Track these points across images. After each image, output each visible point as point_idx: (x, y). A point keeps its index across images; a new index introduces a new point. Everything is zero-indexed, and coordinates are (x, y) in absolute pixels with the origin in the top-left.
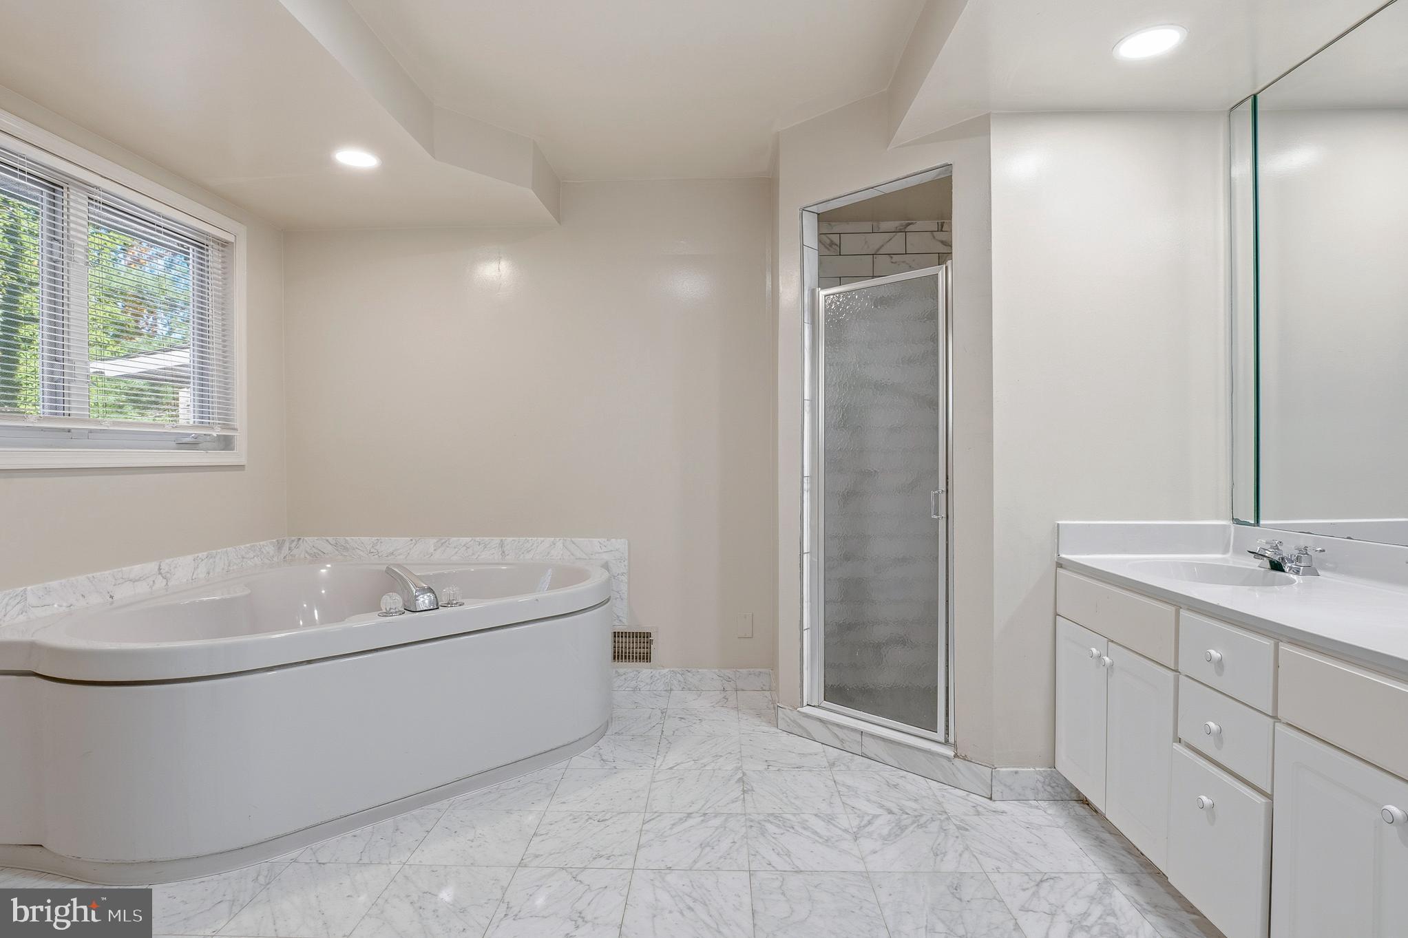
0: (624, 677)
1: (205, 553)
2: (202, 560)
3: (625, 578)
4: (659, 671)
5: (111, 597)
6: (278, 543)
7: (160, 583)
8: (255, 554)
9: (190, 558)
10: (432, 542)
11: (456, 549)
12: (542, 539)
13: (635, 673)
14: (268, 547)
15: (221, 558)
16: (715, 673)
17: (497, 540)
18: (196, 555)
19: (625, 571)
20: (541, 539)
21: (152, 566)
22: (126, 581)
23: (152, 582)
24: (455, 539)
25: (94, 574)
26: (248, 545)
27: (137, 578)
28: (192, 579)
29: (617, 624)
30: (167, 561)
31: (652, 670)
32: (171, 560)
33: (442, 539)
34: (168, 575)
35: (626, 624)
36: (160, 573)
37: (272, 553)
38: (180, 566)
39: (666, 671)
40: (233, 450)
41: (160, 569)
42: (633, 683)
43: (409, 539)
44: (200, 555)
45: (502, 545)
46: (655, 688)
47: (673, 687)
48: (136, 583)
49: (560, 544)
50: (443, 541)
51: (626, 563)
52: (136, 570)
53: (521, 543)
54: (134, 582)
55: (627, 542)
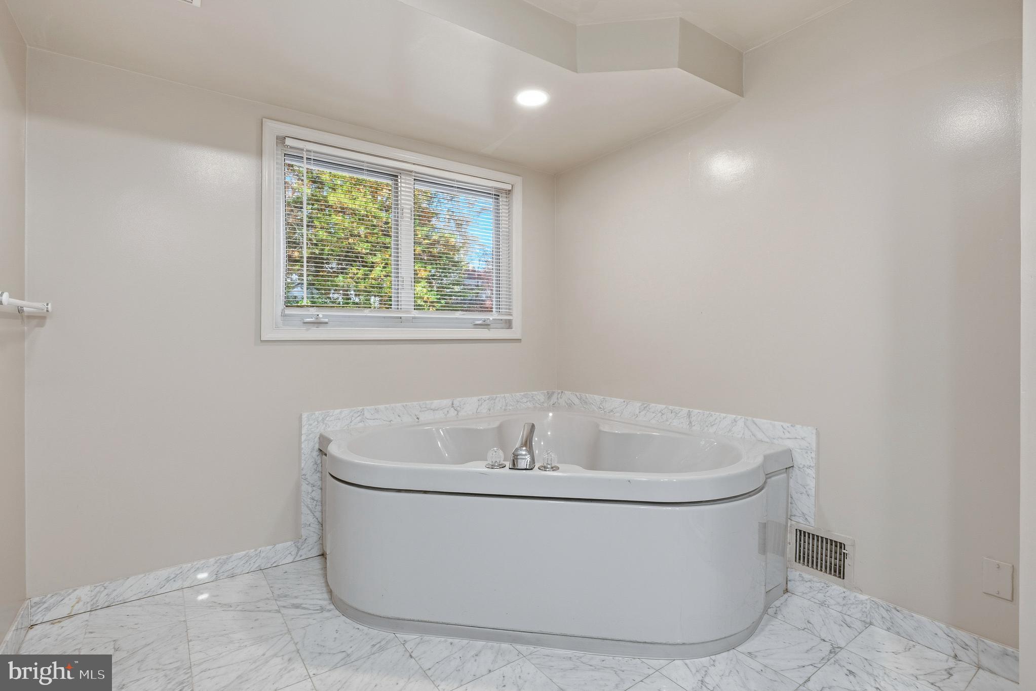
0: (808, 584)
1: (488, 396)
2: (485, 401)
3: (812, 472)
4: (856, 594)
5: (418, 418)
6: (548, 394)
7: (453, 413)
8: (528, 400)
9: (475, 399)
10: (638, 404)
11: (654, 415)
12: (725, 415)
13: (823, 585)
14: (540, 396)
15: (499, 400)
16: (941, 628)
17: (685, 410)
18: (480, 397)
19: (813, 465)
20: (723, 415)
21: (446, 402)
22: (428, 410)
23: (446, 412)
24: (653, 405)
25: (407, 404)
26: (522, 394)
27: (436, 408)
28: (477, 413)
29: (802, 522)
30: (458, 399)
31: (845, 590)
32: (461, 399)
33: (644, 404)
34: (458, 409)
35: (813, 525)
36: (453, 407)
37: (542, 400)
38: (468, 403)
39: (863, 597)
40: (512, 328)
41: (453, 404)
42: (820, 596)
43: (622, 400)
44: (484, 397)
45: (689, 415)
46: (849, 613)
47: (874, 621)
48: (435, 411)
49: (741, 423)
50: (645, 405)
51: (813, 455)
52: (436, 403)
53: (705, 416)
54: (434, 410)
55: (814, 431)
